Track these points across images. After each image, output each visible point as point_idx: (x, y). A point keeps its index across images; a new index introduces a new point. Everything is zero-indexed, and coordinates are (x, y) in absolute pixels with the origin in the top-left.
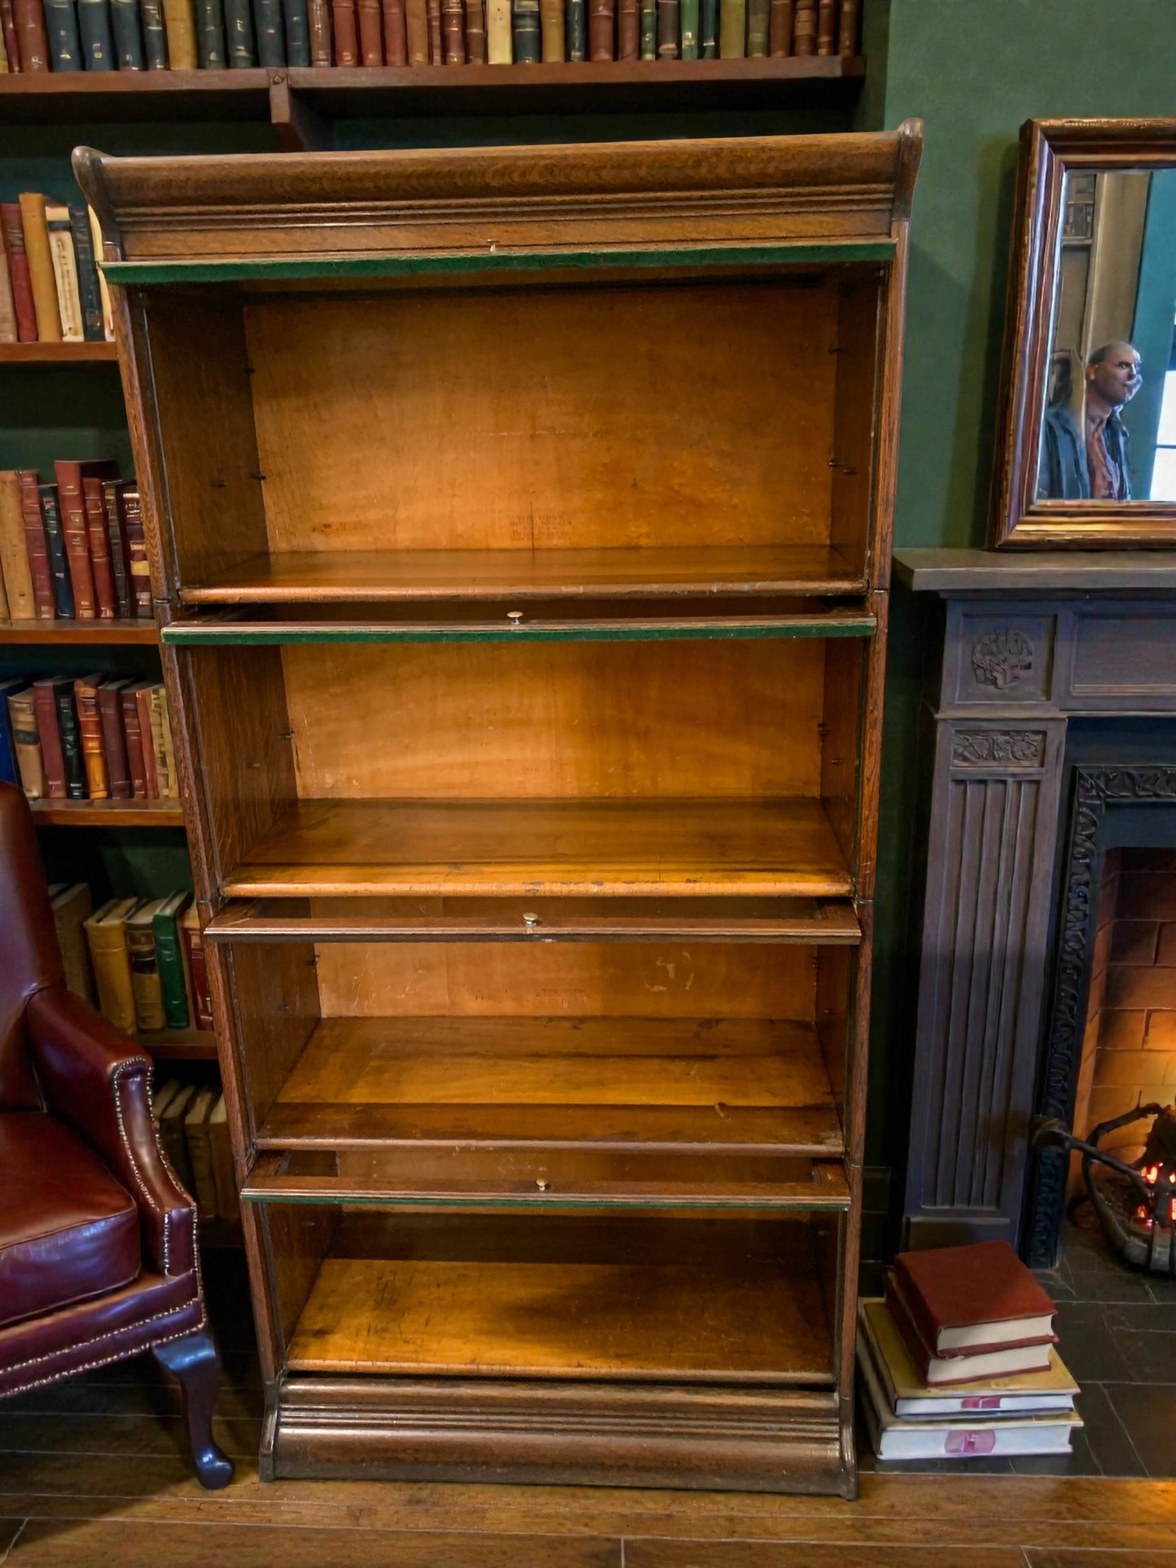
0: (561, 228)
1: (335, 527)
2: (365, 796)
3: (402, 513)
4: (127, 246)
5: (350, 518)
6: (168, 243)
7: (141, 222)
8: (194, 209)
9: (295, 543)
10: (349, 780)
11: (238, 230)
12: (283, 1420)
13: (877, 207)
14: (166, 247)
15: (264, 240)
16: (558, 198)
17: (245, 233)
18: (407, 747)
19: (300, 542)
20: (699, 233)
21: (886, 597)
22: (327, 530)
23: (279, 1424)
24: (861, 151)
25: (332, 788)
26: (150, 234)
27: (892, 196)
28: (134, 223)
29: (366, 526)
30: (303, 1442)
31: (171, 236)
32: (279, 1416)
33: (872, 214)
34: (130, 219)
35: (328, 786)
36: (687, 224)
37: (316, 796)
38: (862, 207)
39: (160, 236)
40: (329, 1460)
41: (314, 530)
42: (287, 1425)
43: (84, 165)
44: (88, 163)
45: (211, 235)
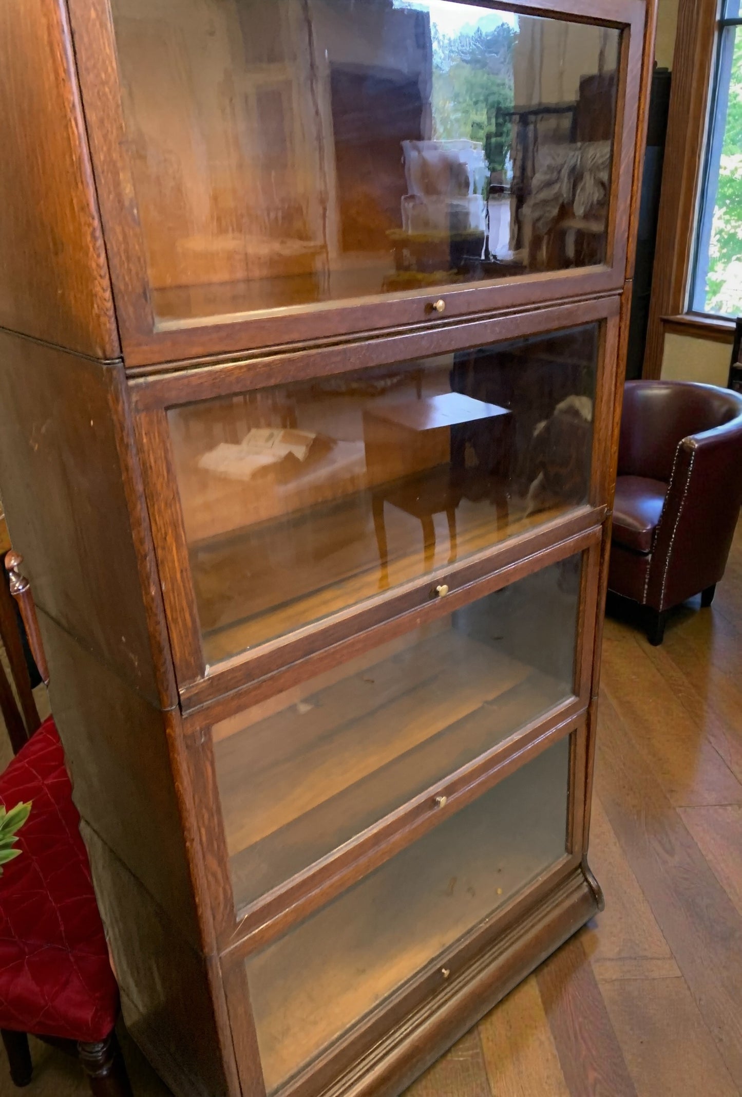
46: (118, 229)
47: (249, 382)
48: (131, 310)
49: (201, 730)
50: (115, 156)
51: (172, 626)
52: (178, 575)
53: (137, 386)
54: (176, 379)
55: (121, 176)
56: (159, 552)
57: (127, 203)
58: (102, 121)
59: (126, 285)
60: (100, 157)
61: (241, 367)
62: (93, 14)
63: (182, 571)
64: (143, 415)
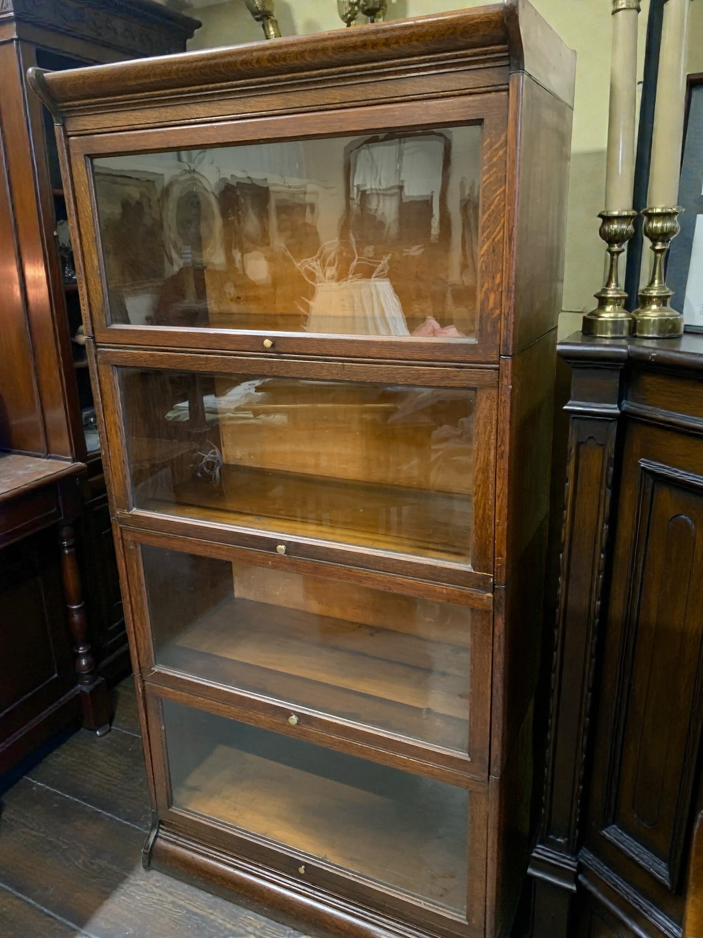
0: (290, 97)
1: (242, 299)
2: (258, 466)
3: (279, 292)
4: (67, 125)
5: (251, 293)
6: (85, 123)
7: (71, 111)
8: (93, 101)
9: (222, 308)
10: (250, 455)
11: (117, 112)
12: (159, 834)
13: (498, 64)
14: (84, 125)
15: (131, 117)
16: (284, 77)
17: (122, 113)
18: (280, 438)
19: (224, 308)
20: (375, 94)
21: (510, 361)
22: (238, 300)
23: (156, 837)
24: (476, 21)
25: (241, 459)
26: (77, 118)
27: (506, 54)
28: (68, 111)
29: (260, 299)
30: (166, 851)
31: (87, 118)
32: (158, 832)
33: (496, 70)
34: (65, 110)
35: (238, 457)
36: (368, 87)
37: (232, 463)
38: (487, 65)
39: (82, 118)
40: (177, 868)
41: (232, 300)
42: (161, 838)
43: (32, 78)
44: (34, 77)
45: (105, 116)
46: (92, 279)
47: (150, 363)
48: (97, 316)
49: (131, 541)
50: (91, 248)
51: (114, 476)
52: (117, 451)
53: (100, 351)
54: (116, 352)
55: (93, 256)
56: (108, 435)
57: (95, 269)
58: (86, 233)
59: (95, 304)
60: (86, 248)
61: (147, 354)
62: (83, 189)
63: (118, 450)
64: (103, 366)
